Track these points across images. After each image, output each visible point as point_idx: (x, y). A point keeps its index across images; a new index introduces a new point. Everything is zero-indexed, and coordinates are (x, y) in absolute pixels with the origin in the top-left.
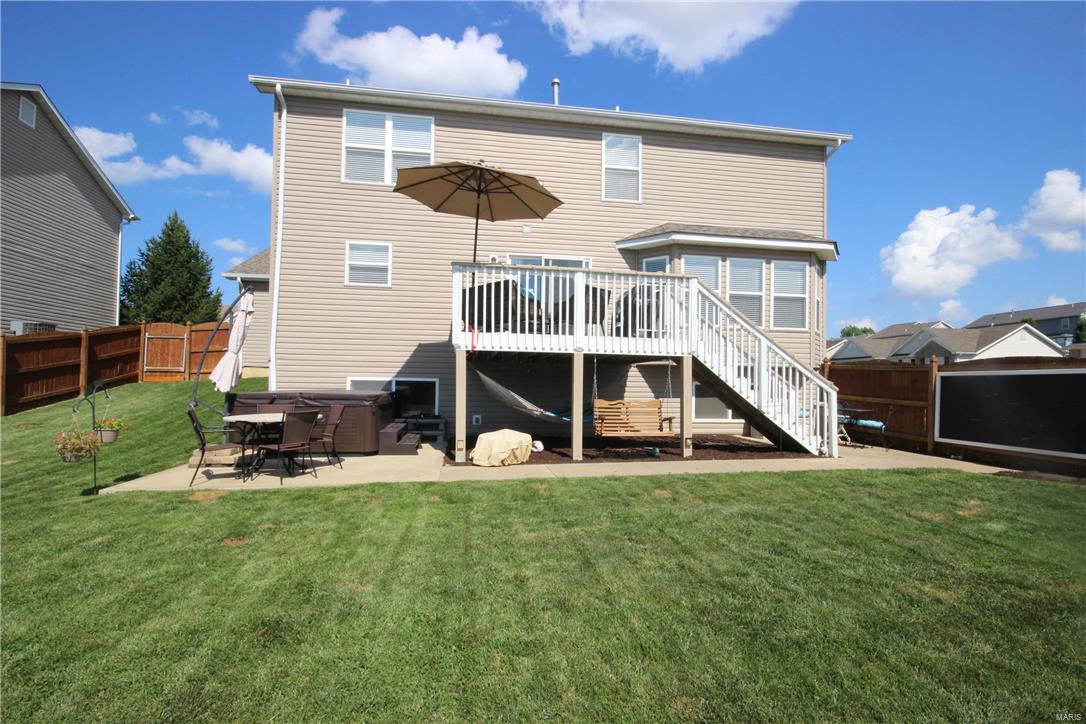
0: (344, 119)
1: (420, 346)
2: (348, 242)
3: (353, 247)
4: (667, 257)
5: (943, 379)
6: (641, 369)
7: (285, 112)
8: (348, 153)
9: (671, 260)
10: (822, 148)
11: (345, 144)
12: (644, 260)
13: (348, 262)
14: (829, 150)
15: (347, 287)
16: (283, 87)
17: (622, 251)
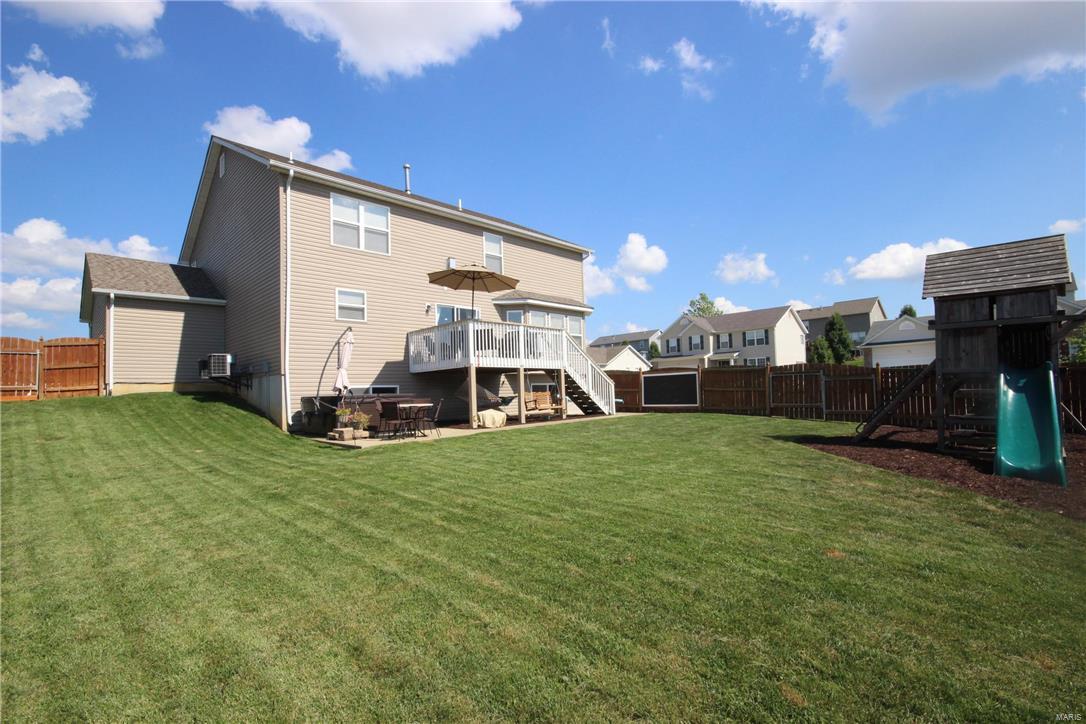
0: (331, 200)
1: (387, 363)
2: (337, 289)
3: (340, 293)
4: (522, 311)
5: (645, 378)
6: (507, 376)
7: (289, 188)
8: (334, 224)
9: (524, 313)
10: (581, 254)
11: (332, 218)
12: (508, 312)
13: (337, 304)
14: (584, 256)
15: (336, 321)
16: (295, 172)
17: (495, 305)
